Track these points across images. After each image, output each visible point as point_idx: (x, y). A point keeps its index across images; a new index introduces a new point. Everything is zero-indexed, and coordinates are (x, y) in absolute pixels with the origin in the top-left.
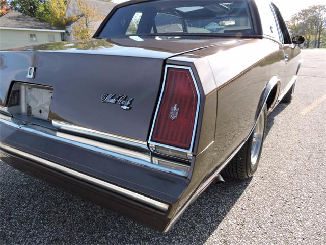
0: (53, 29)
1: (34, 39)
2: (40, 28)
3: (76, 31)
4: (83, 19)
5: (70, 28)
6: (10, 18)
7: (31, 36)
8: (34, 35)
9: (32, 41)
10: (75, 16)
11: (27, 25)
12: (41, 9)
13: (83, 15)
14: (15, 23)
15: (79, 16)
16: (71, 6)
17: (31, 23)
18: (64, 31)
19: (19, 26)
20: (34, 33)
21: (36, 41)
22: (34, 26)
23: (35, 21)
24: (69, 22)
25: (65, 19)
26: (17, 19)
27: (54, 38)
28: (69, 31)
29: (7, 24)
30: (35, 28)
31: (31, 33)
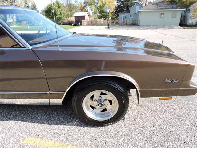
0: (177, 9)
1: (163, 16)
2: (169, 9)
6: (153, 4)
7: (161, 14)
8: (163, 14)
9: (161, 17)
14: (154, 7)
17: (164, 6)
18: (185, 10)
21: (163, 17)
22: (165, 8)
23: (168, 4)
24: (192, 3)
25: (190, 1)
26: (158, 4)
27: (176, 15)
29: (150, 8)
30: (165, 9)
31: (162, 12)
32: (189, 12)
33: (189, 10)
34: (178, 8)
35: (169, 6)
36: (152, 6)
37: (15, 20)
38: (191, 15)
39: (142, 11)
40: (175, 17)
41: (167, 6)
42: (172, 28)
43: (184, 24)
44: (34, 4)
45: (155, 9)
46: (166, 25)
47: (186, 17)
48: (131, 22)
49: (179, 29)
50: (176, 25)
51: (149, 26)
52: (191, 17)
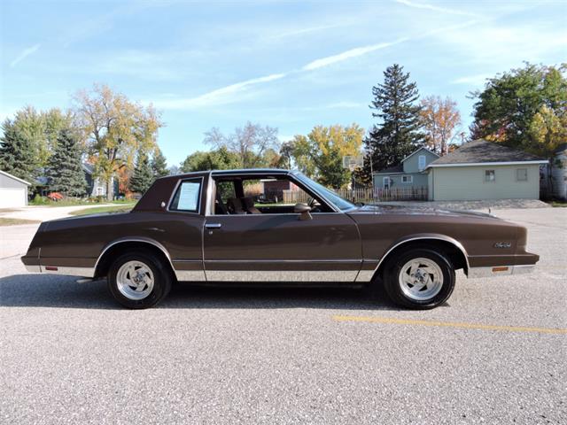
0: (525, 160)
1: (492, 177)
2: (505, 161)
5: (564, 156)
6: (464, 150)
7: (488, 173)
8: (493, 172)
9: (487, 180)
11: (486, 158)
14: (467, 157)
17: (493, 154)
18: (547, 162)
19: (473, 161)
20: (492, 169)
21: (494, 180)
22: (495, 159)
23: (499, 150)
24: (562, 146)
26: (474, 150)
27: (526, 175)
28: (563, 161)
29: (456, 160)
30: (495, 161)
31: (488, 169)
32: (561, 167)
33: (559, 162)
34: (529, 158)
35: (505, 154)
36: (461, 155)
37: (112, 190)
39: (436, 168)
40: (526, 180)
41: (498, 154)
42: (519, 207)
43: (554, 197)
44: (161, 155)
45: (468, 161)
46: (504, 199)
47: (555, 179)
48: (410, 194)
49: (538, 207)
50: (531, 199)
51: (460, 201)
52: (566, 179)
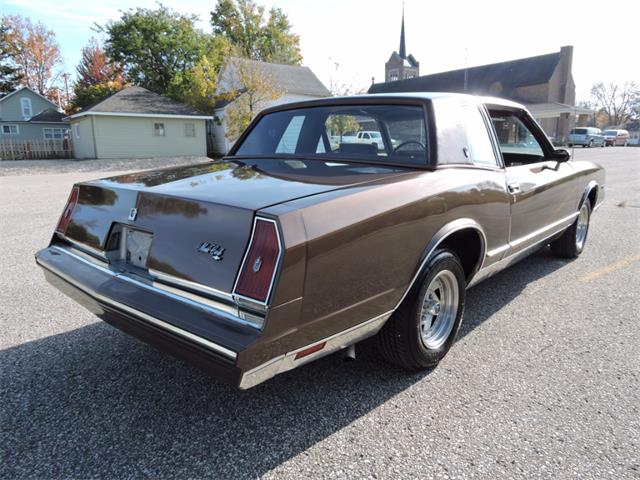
0: (193, 115)
1: (161, 131)
2: (173, 113)
3: (231, 118)
4: (246, 96)
5: (222, 113)
6: (124, 98)
7: (157, 126)
8: (162, 125)
9: (158, 135)
10: (233, 92)
11: (153, 109)
12: (178, 80)
13: (245, 90)
14: (132, 106)
15: (239, 91)
16: (226, 75)
17: (158, 105)
18: (211, 118)
19: (139, 111)
20: (161, 122)
21: (164, 135)
22: (163, 110)
23: (164, 101)
24: (222, 103)
25: (216, 98)
26: (136, 98)
27: (194, 130)
28: (220, 118)
29: (120, 108)
30: (164, 113)
31: (158, 122)
32: (220, 124)
33: (217, 119)
34: (195, 112)
35: (171, 106)
36: (123, 102)
38: (226, 131)
39: (96, 116)
40: (194, 135)
41: (165, 106)
45: (134, 110)
47: (214, 136)
51: (131, 159)
52: (226, 136)
